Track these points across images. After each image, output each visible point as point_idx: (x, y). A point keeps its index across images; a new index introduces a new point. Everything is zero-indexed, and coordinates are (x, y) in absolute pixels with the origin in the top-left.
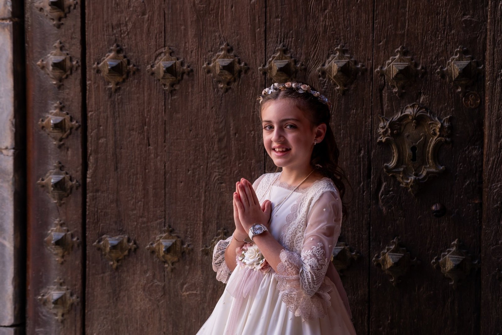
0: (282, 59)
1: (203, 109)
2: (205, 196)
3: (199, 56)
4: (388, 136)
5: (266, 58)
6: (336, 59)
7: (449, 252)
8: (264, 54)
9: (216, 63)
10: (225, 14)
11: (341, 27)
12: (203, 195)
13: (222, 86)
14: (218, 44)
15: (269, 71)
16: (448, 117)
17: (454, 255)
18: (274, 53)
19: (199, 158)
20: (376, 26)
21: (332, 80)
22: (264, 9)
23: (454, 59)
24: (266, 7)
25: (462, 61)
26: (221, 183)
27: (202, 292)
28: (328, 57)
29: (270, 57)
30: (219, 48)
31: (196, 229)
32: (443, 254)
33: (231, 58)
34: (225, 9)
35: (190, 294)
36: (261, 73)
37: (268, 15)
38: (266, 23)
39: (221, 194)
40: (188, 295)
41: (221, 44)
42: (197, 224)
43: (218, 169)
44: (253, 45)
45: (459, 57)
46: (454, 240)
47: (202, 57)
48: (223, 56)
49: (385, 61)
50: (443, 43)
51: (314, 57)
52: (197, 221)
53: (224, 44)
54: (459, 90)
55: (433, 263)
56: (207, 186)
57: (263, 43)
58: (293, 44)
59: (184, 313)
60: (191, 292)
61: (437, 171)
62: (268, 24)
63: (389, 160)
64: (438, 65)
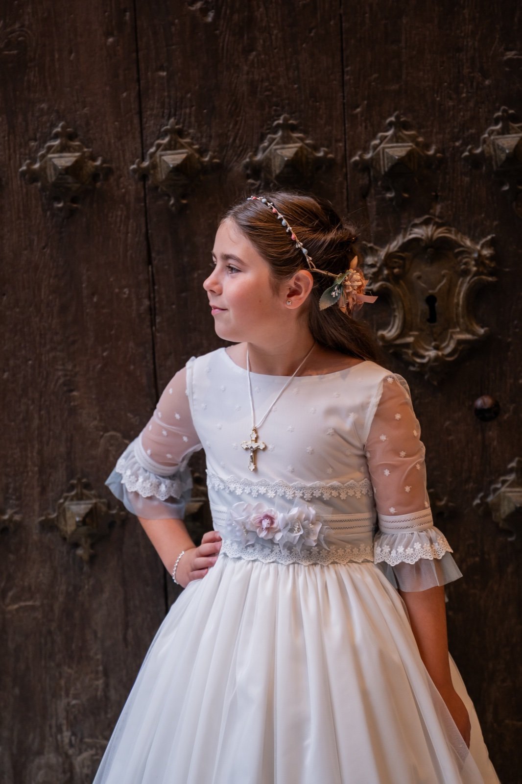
0: (175, 149)
1: (26, 252)
2: (40, 418)
3: (12, 151)
4: (383, 280)
5: (144, 147)
6: (278, 144)
7: (504, 482)
8: (139, 140)
9: (46, 162)
10: (57, 66)
11: (282, 82)
12: (36, 416)
13: (60, 205)
14: (48, 125)
15: (152, 172)
16: (489, 237)
17: (513, 487)
18: (158, 138)
19: (23, 345)
20: (347, 77)
21: (272, 182)
22: (134, 55)
23: (493, 131)
24: (137, 51)
25: (509, 133)
26: (72, 391)
27: (45, 602)
28: (262, 139)
29: (151, 145)
30: (50, 133)
31: (26, 483)
32: (493, 487)
33: (75, 151)
34: (57, 57)
35: (21, 607)
36: (136, 176)
37: (142, 66)
38: (138, 80)
39: (73, 411)
40: (17, 610)
41: (54, 125)
42: (28, 472)
43: (63, 365)
44: (116, 123)
45: (502, 128)
46: (511, 461)
47: (18, 152)
48: (59, 149)
49: (368, 141)
50: (471, 104)
51: (234, 140)
52: (26, 466)
53: (61, 125)
54: (506, 188)
55: (478, 505)
56: (43, 400)
57: (136, 121)
58: (193, 119)
59: (11, 646)
60: (22, 604)
61: (475, 337)
62: (142, 82)
63: (385, 325)
64: (464, 144)
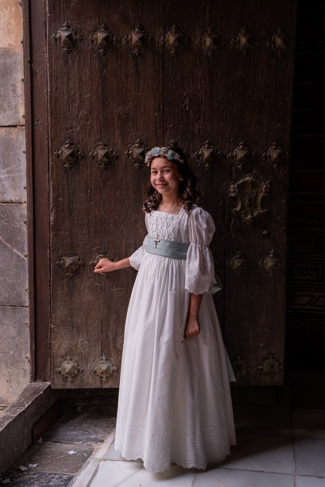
1: (125, 179)
2: (127, 231)
3: (122, 147)
4: (236, 193)
6: (206, 149)
7: (269, 257)
9: (133, 151)
10: (138, 121)
11: (208, 130)
12: (125, 230)
13: (137, 165)
14: (134, 139)
16: (269, 181)
17: (272, 259)
19: (122, 208)
21: (203, 161)
22: (163, 119)
23: (272, 148)
24: (163, 118)
25: (277, 150)
26: (137, 223)
27: (125, 288)
28: (201, 147)
30: (135, 142)
31: (121, 251)
32: (265, 258)
33: (143, 148)
34: (138, 118)
35: (118, 290)
37: (165, 122)
38: (163, 127)
39: (137, 229)
40: (116, 290)
41: (136, 140)
42: (122, 248)
43: (135, 215)
44: (156, 140)
45: (275, 148)
46: (272, 250)
47: (124, 148)
48: (137, 147)
49: (233, 150)
50: (266, 140)
51: (192, 147)
52: (121, 246)
53: (138, 140)
54: (275, 166)
55: (260, 263)
56: (128, 225)
58: (180, 140)
59: (114, 302)
60: (118, 289)
61: (263, 212)
62: (164, 128)
63: (235, 207)
64: (263, 152)
